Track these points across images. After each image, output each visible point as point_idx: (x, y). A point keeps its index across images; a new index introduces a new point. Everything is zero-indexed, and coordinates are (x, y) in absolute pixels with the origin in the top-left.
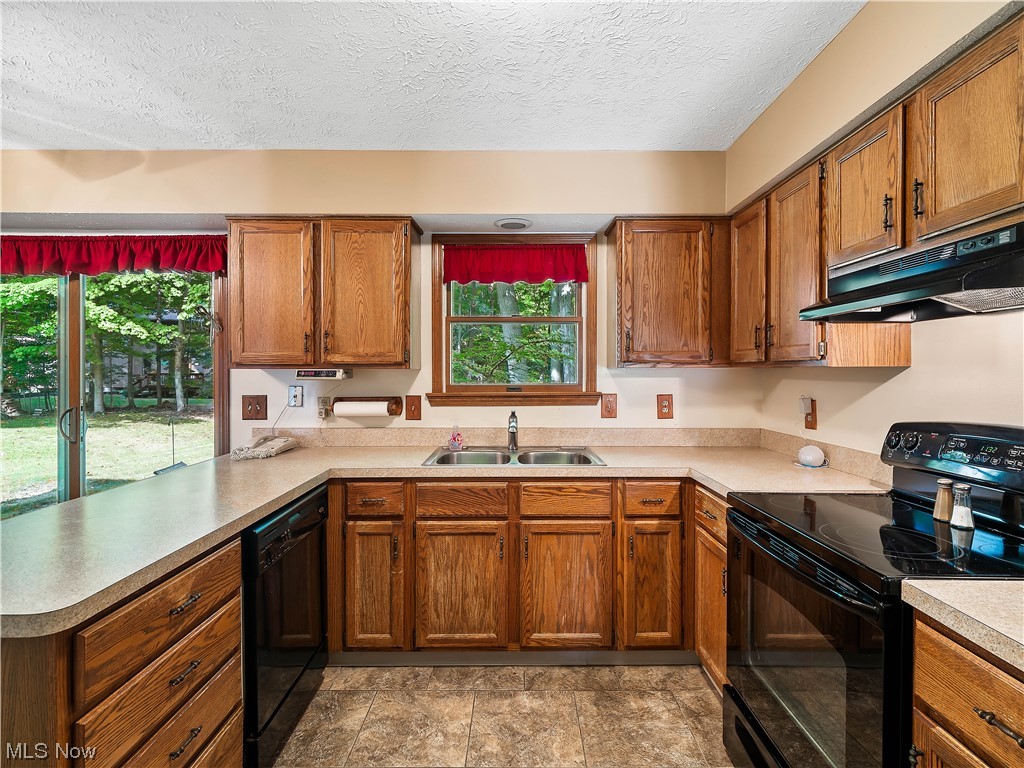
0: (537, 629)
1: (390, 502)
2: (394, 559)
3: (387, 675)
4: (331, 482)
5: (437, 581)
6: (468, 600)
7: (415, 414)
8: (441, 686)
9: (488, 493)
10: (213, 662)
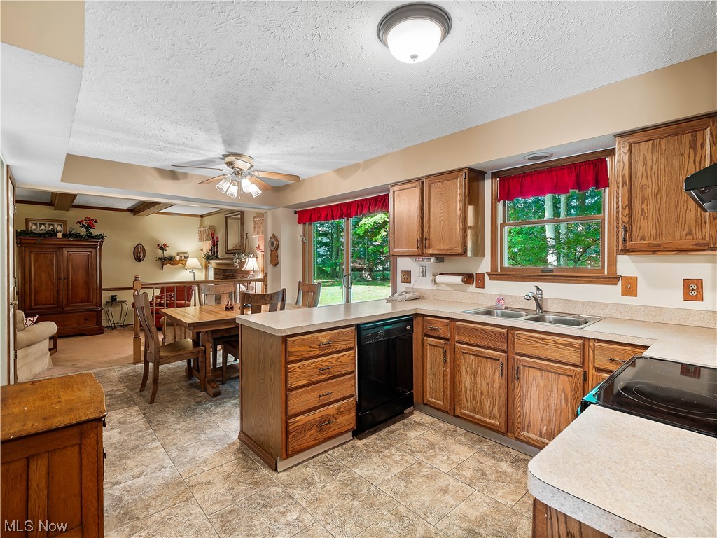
0: (526, 430)
1: (443, 330)
2: (445, 361)
3: (441, 424)
4: (417, 315)
5: (466, 381)
6: (483, 397)
7: (481, 285)
8: (463, 439)
9: (495, 334)
10: (340, 372)
